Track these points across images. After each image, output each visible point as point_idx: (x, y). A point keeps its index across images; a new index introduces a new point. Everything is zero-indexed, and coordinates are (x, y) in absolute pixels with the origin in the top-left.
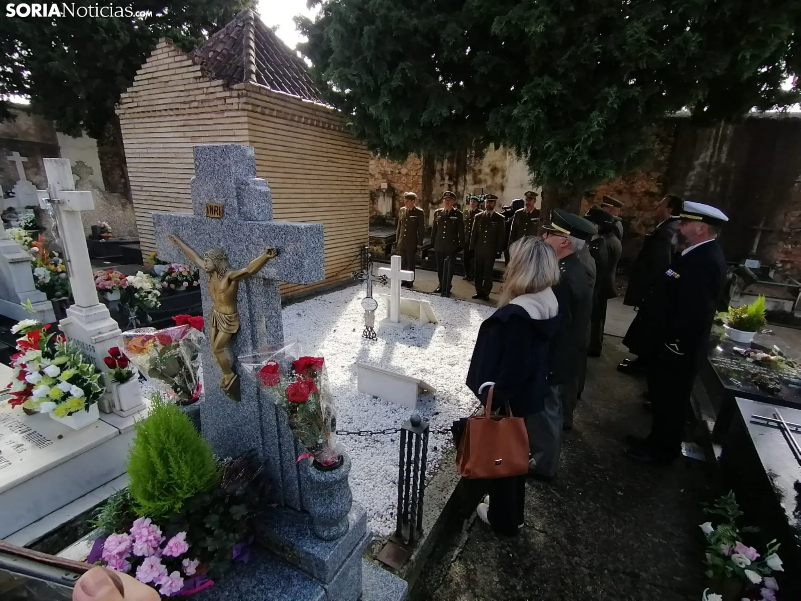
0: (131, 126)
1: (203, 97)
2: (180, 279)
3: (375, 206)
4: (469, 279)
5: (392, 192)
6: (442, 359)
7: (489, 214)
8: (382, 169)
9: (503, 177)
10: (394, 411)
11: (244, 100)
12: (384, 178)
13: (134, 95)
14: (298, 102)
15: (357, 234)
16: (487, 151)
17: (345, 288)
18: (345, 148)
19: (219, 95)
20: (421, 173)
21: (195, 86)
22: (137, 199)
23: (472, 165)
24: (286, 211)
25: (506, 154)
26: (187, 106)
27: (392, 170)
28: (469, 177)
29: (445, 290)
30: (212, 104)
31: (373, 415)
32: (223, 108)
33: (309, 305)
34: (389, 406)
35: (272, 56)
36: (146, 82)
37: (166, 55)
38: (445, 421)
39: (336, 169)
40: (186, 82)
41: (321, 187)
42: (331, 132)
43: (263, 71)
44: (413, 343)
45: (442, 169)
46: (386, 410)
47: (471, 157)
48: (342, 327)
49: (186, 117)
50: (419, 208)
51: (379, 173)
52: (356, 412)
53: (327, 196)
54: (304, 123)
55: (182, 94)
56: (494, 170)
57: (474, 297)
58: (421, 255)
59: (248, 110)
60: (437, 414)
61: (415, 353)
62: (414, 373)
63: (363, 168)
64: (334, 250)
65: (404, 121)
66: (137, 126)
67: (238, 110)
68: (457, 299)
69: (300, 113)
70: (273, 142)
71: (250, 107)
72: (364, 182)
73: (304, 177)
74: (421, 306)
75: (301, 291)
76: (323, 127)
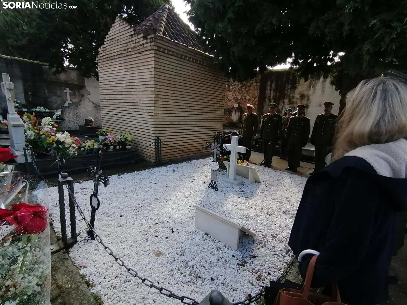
0: (102, 66)
1: (134, 45)
2: (109, 144)
3: (230, 117)
4: (283, 158)
5: (240, 110)
6: (262, 209)
7: (299, 117)
8: (235, 96)
9: (308, 100)
10: (219, 249)
11: (153, 44)
12: (236, 102)
13: (104, 49)
14: (186, 48)
15: (216, 127)
16: (298, 86)
17: (206, 158)
18: (212, 77)
19: (141, 43)
20: (257, 99)
21: (130, 40)
22: (102, 104)
23: (289, 94)
24: (173, 109)
25: (310, 87)
26: (126, 51)
27: (241, 97)
28: (286, 101)
29: (267, 164)
30: (138, 48)
31: (201, 251)
32: (143, 50)
33: (182, 165)
34: (216, 244)
35: (175, 26)
36: (109, 41)
37: (118, 25)
38: (261, 266)
39: (205, 89)
40: (126, 38)
41: (196, 98)
42: (204, 67)
43: (168, 31)
44: (243, 195)
45: (270, 96)
46: (213, 247)
47: (288, 89)
48: (198, 180)
49: (126, 58)
50: (255, 114)
51: (234, 99)
52: (189, 246)
53: (199, 103)
54: (188, 60)
55: (125, 45)
56: (302, 96)
57: (287, 169)
58: (254, 144)
59: (155, 50)
60: (254, 257)
61: (242, 202)
62: (240, 217)
63: (222, 89)
64: (201, 135)
65: (243, 33)
66: (105, 66)
67: (149, 50)
68: (275, 169)
69: (186, 55)
70: (169, 69)
71: (156, 48)
72: (222, 97)
73: (186, 91)
74: (250, 170)
75: (180, 157)
76: (199, 64)
